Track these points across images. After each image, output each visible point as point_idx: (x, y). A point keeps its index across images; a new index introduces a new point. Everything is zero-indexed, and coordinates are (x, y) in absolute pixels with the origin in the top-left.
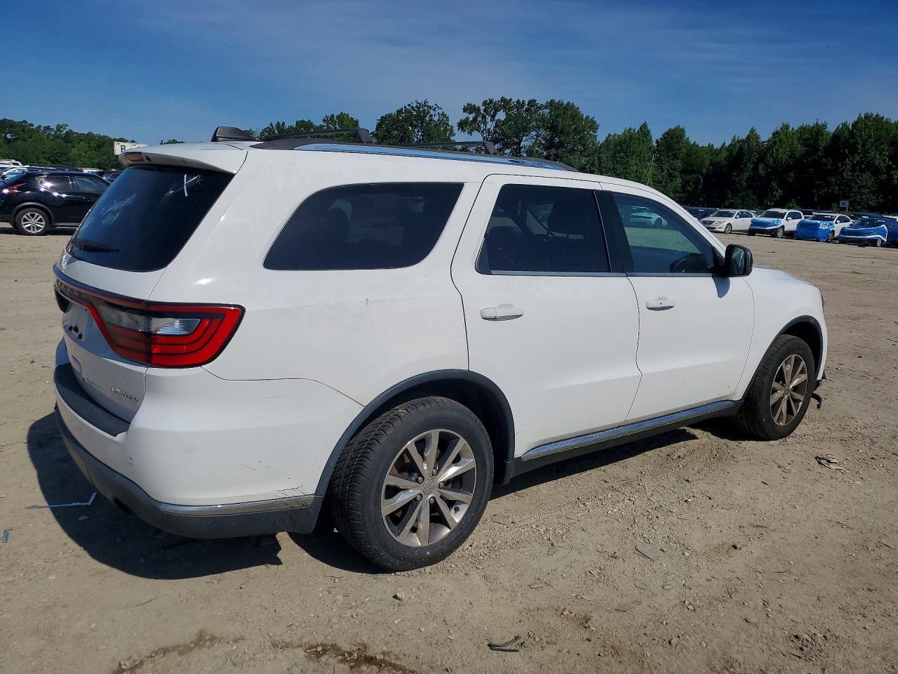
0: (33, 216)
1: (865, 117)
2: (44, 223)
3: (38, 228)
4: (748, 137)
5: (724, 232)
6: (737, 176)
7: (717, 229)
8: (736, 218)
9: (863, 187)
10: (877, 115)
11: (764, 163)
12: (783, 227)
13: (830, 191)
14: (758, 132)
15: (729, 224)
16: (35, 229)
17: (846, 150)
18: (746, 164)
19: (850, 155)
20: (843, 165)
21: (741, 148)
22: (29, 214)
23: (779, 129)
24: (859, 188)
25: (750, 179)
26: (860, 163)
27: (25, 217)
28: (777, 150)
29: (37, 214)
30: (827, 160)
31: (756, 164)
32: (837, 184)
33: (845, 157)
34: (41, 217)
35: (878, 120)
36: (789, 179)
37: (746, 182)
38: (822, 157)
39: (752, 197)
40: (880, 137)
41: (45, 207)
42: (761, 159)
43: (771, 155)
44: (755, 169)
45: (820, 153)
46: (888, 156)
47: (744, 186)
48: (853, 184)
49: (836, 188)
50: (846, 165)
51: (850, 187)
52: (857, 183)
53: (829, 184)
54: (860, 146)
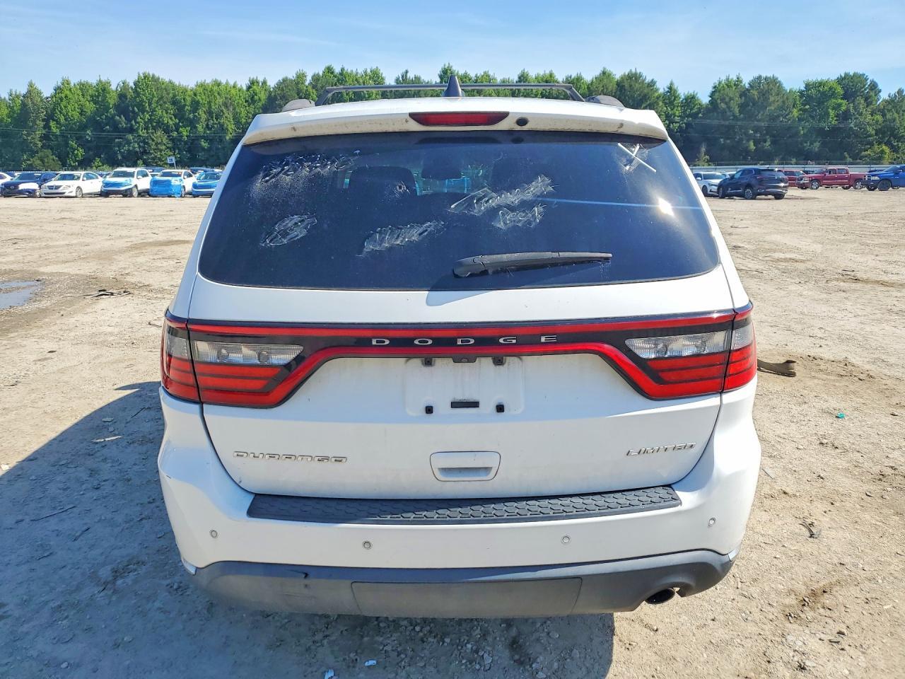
1: (145, 77)
4: (29, 92)
5: (76, 197)
6: (28, 135)
7: (66, 194)
8: (83, 180)
9: (160, 143)
10: (153, 76)
11: (56, 121)
12: (136, 186)
13: (131, 148)
14: (39, 86)
15: (79, 188)
17: (136, 108)
18: (34, 122)
19: (140, 114)
20: (136, 122)
21: (24, 105)
23: (60, 84)
24: (157, 144)
25: (45, 137)
26: (150, 121)
28: (65, 107)
30: (120, 117)
31: (47, 121)
32: (136, 142)
33: (135, 115)
35: (155, 80)
36: (87, 137)
37: (40, 141)
38: (115, 115)
39: (51, 157)
40: (162, 97)
42: (50, 117)
43: (61, 113)
44: (47, 126)
45: (112, 110)
46: (173, 115)
47: (39, 146)
48: (150, 142)
49: (136, 146)
50: (138, 123)
51: (147, 143)
52: (153, 140)
53: (129, 143)
54: (147, 105)
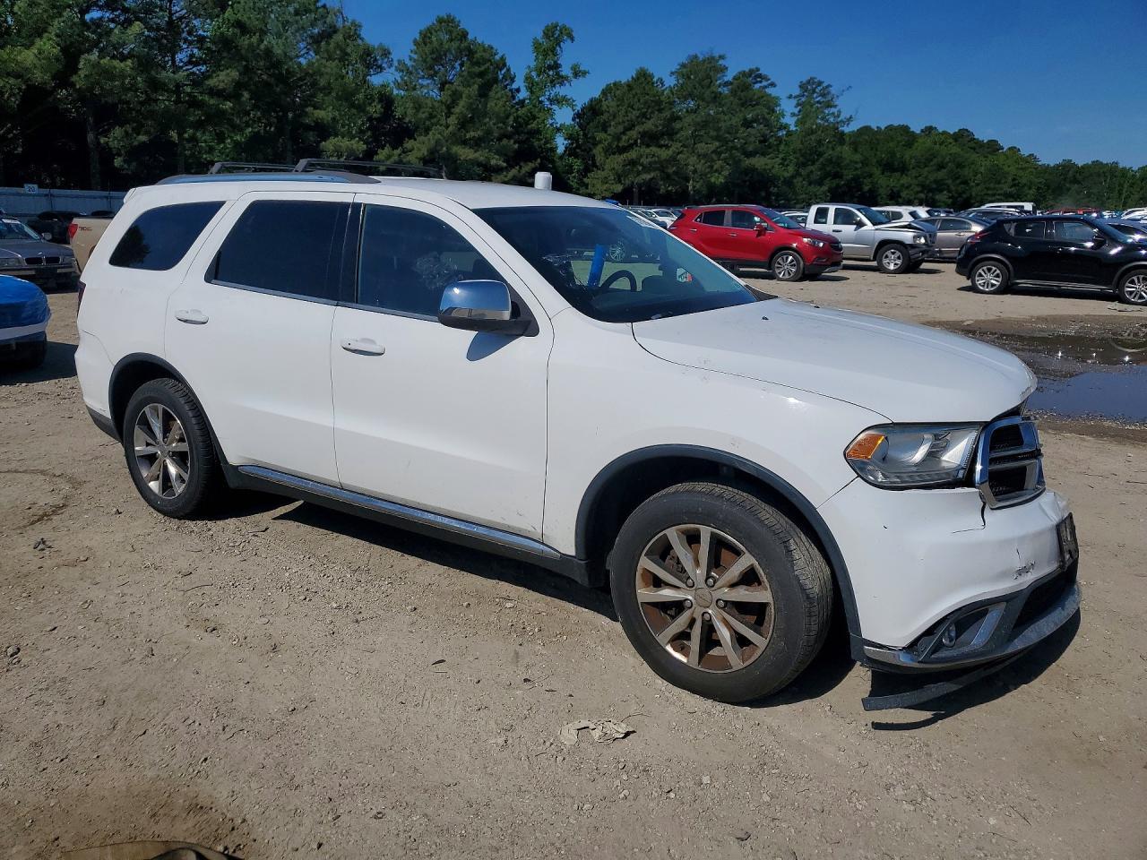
0: (989, 270)
2: (1000, 279)
3: (993, 285)
16: (990, 286)
22: (985, 268)
27: (980, 271)
29: (994, 268)
34: (998, 271)
41: (1007, 262)
